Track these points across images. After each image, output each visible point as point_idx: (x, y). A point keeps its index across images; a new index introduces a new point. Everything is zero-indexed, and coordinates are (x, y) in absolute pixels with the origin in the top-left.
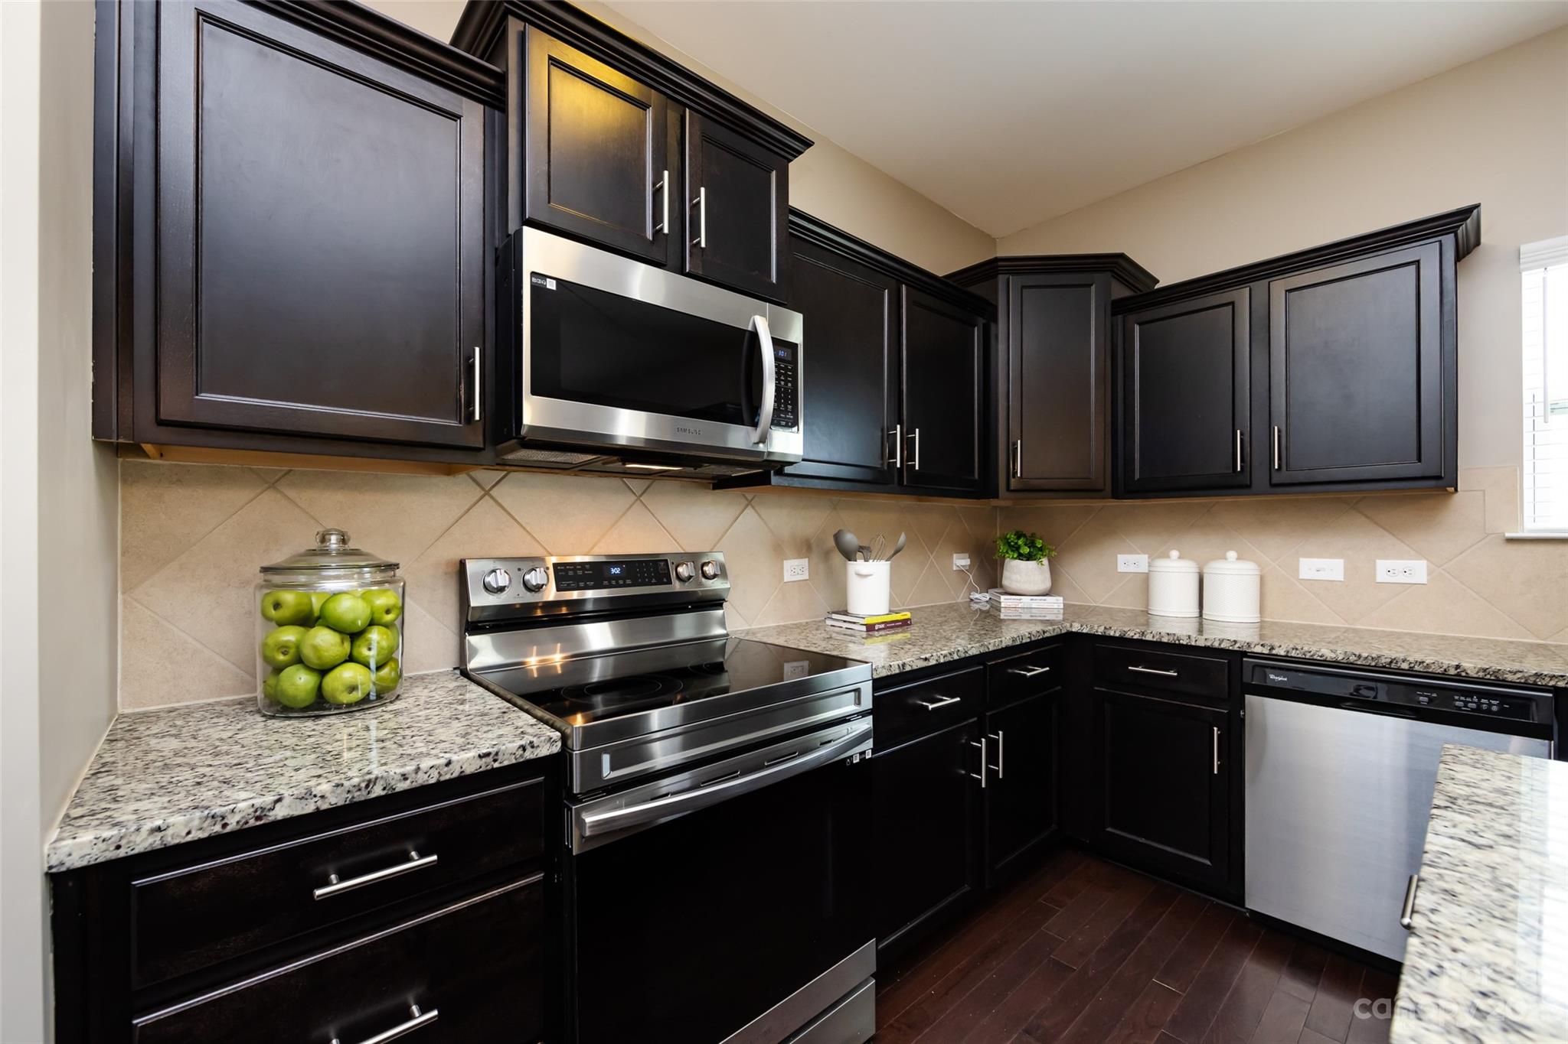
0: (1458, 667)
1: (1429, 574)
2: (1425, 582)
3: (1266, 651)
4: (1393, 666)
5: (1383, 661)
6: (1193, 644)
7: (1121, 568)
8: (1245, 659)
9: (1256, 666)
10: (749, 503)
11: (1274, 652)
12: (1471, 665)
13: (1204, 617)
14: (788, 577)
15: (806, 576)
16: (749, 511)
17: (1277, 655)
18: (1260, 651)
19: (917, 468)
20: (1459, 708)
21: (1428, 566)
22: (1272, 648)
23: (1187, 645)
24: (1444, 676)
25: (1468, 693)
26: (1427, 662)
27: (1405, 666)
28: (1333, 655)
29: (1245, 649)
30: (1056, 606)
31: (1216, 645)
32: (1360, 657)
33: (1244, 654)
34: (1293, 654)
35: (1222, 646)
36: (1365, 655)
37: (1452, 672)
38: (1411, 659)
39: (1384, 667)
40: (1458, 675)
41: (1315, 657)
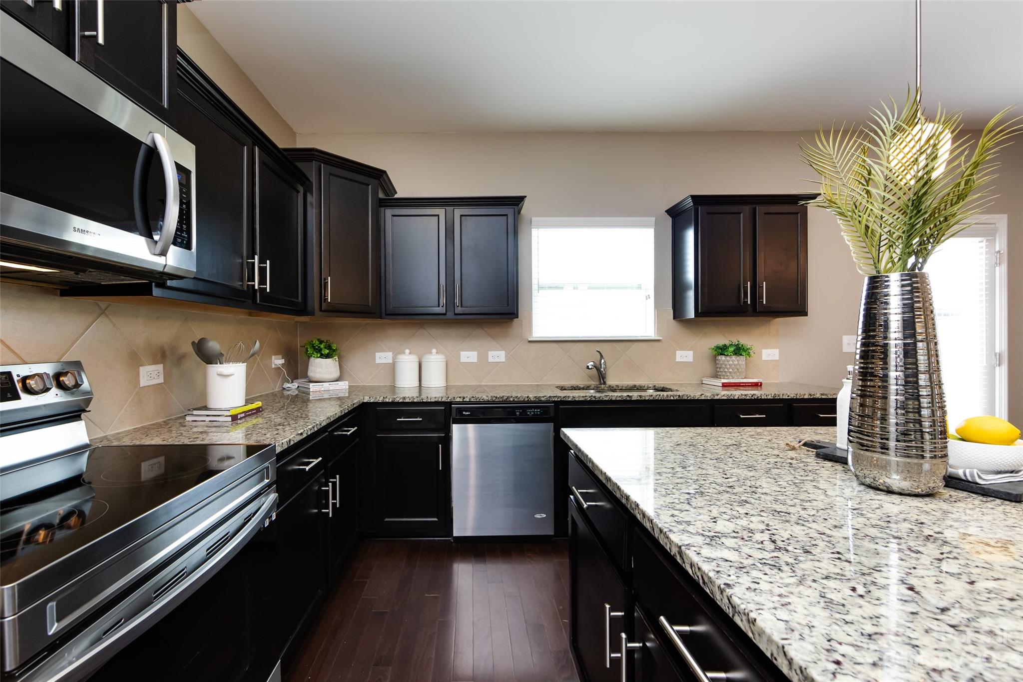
0: (528, 397)
1: (506, 357)
2: (504, 361)
3: (461, 400)
4: (508, 400)
5: (505, 398)
6: (429, 401)
7: (378, 361)
8: (453, 406)
9: (458, 408)
10: (103, 313)
11: (465, 400)
12: (532, 396)
13: (422, 385)
14: (144, 382)
15: (161, 380)
16: (102, 319)
17: (466, 402)
18: (458, 400)
19: (268, 290)
20: (528, 415)
21: (505, 354)
22: (464, 398)
23: (426, 402)
24: (524, 402)
25: (531, 407)
26: (519, 396)
27: (512, 399)
28: (487, 398)
29: (453, 400)
30: (344, 387)
31: (440, 400)
32: (496, 397)
33: (451, 403)
34: (472, 400)
35: (443, 400)
36: (498, 396)
37: (526, 399)
38: (514, 396)
39: (505, 401)
40: (528, 400)
41: (481, 400)
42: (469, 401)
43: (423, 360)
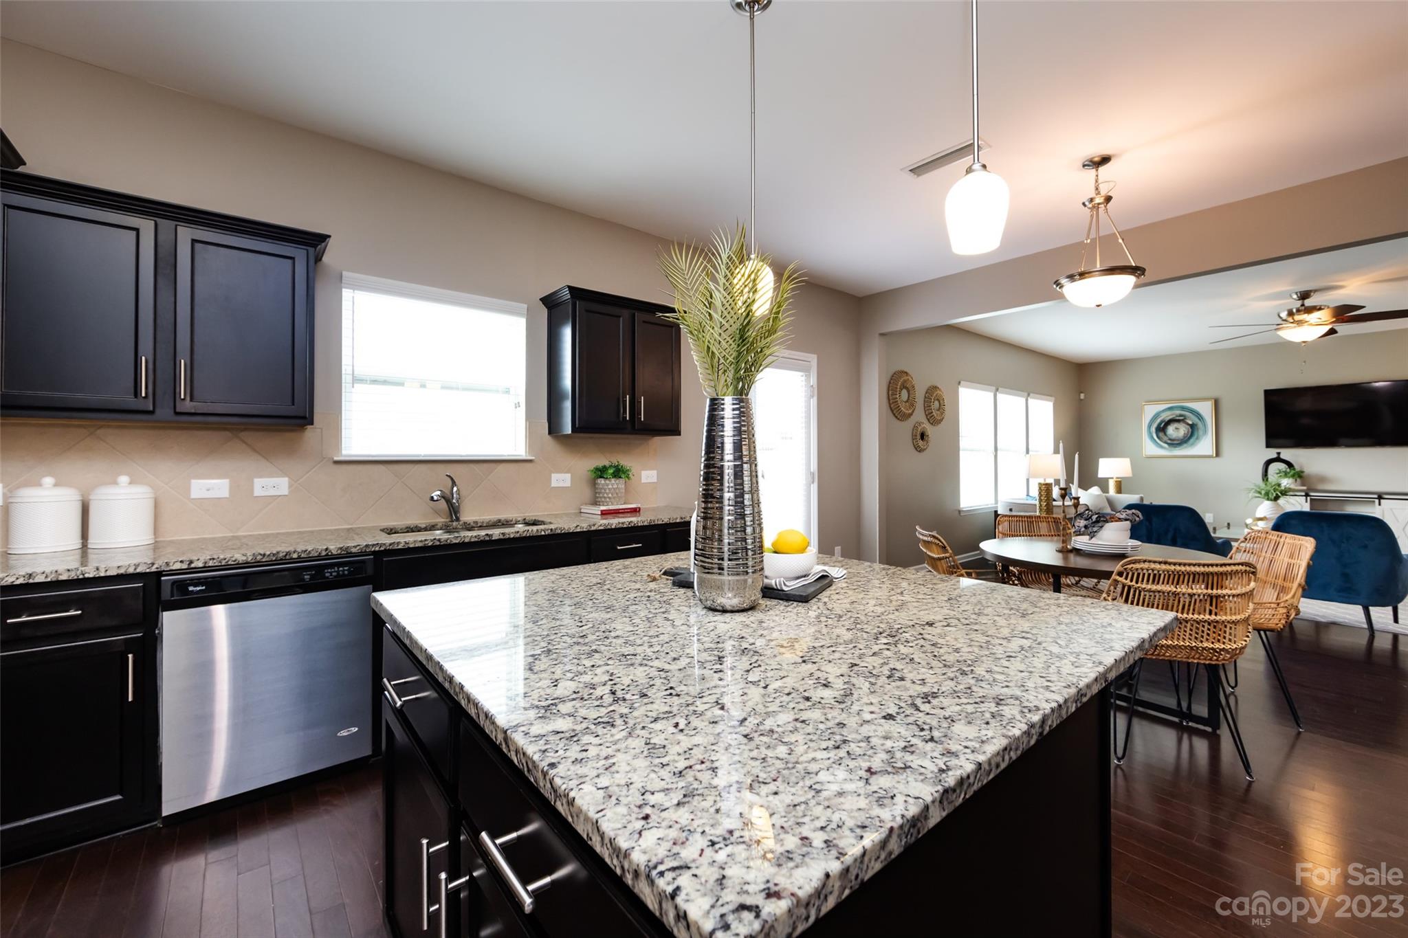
0: (327, 549)
1: (290, 486)
2: (287, 493)
3: (185, 566)
4: (288, 557)
5: (281, 555)
6: (102, 575)
8: (163, 578)
9: (174, 582)
11: (193, 565)
12: (334, 548)
13: (89, 546)
17: (195, 568)
18: (179, 568)
20: (328, 578)
21: (289, 483)
22: (191, 562)
23: (97, 578)
24: (319, 558)
25: (332, 566)
26: (310, 549)
27: (295, 556)
28: (244, 558)
29: (163, 568)
31: (131, 570)
32: (264, 555)
33: (159, 574)
34: (211, 563)
35: (138, 571)
36: (268, 553)
37: (324, 553)
38: (299, 550)
39: (281, 560)
40: (327, 555)
41: (229, 563)
42: (204, 567)
43: (91, 497)
